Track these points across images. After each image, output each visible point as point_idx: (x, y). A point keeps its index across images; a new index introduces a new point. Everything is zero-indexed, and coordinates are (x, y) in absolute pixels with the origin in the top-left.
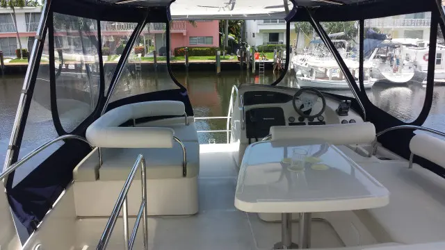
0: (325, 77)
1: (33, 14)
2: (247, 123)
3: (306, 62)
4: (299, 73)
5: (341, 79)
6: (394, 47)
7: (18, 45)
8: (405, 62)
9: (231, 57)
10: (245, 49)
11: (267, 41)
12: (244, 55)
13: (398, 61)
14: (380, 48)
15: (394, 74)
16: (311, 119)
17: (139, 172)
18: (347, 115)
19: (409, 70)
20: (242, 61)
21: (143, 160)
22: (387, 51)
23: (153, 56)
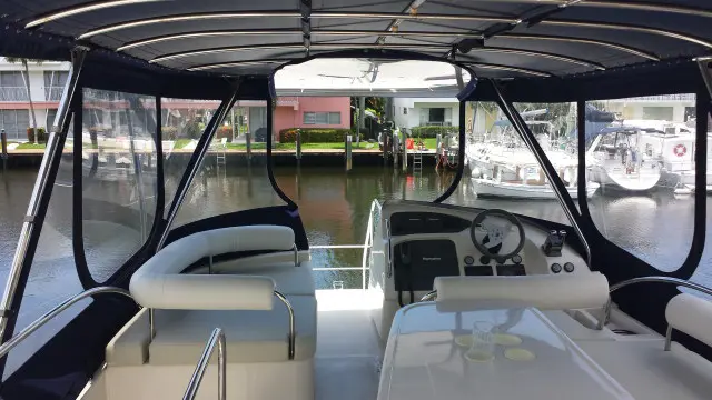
0: (517, 180)
1: (56, 72)
2: (395, 266)
3: (487, 155)
4: (475, 171)
5: (541, 183)
6: (627, 132)
7: (31, 122)
8: (645, 157)
9: (368, 145)
10: (391, 132)
11: (426, 120)
12: (390, 142)
13: (633, 154)
14: (604, 134)
15: (629, 176)
16: (501, 260)
17: (215, 357)
18: (560, 255)
19: (651, 171)
20: (386, 151)
21: (223, 338)
22: (617, 138)
23: (245, 142)
